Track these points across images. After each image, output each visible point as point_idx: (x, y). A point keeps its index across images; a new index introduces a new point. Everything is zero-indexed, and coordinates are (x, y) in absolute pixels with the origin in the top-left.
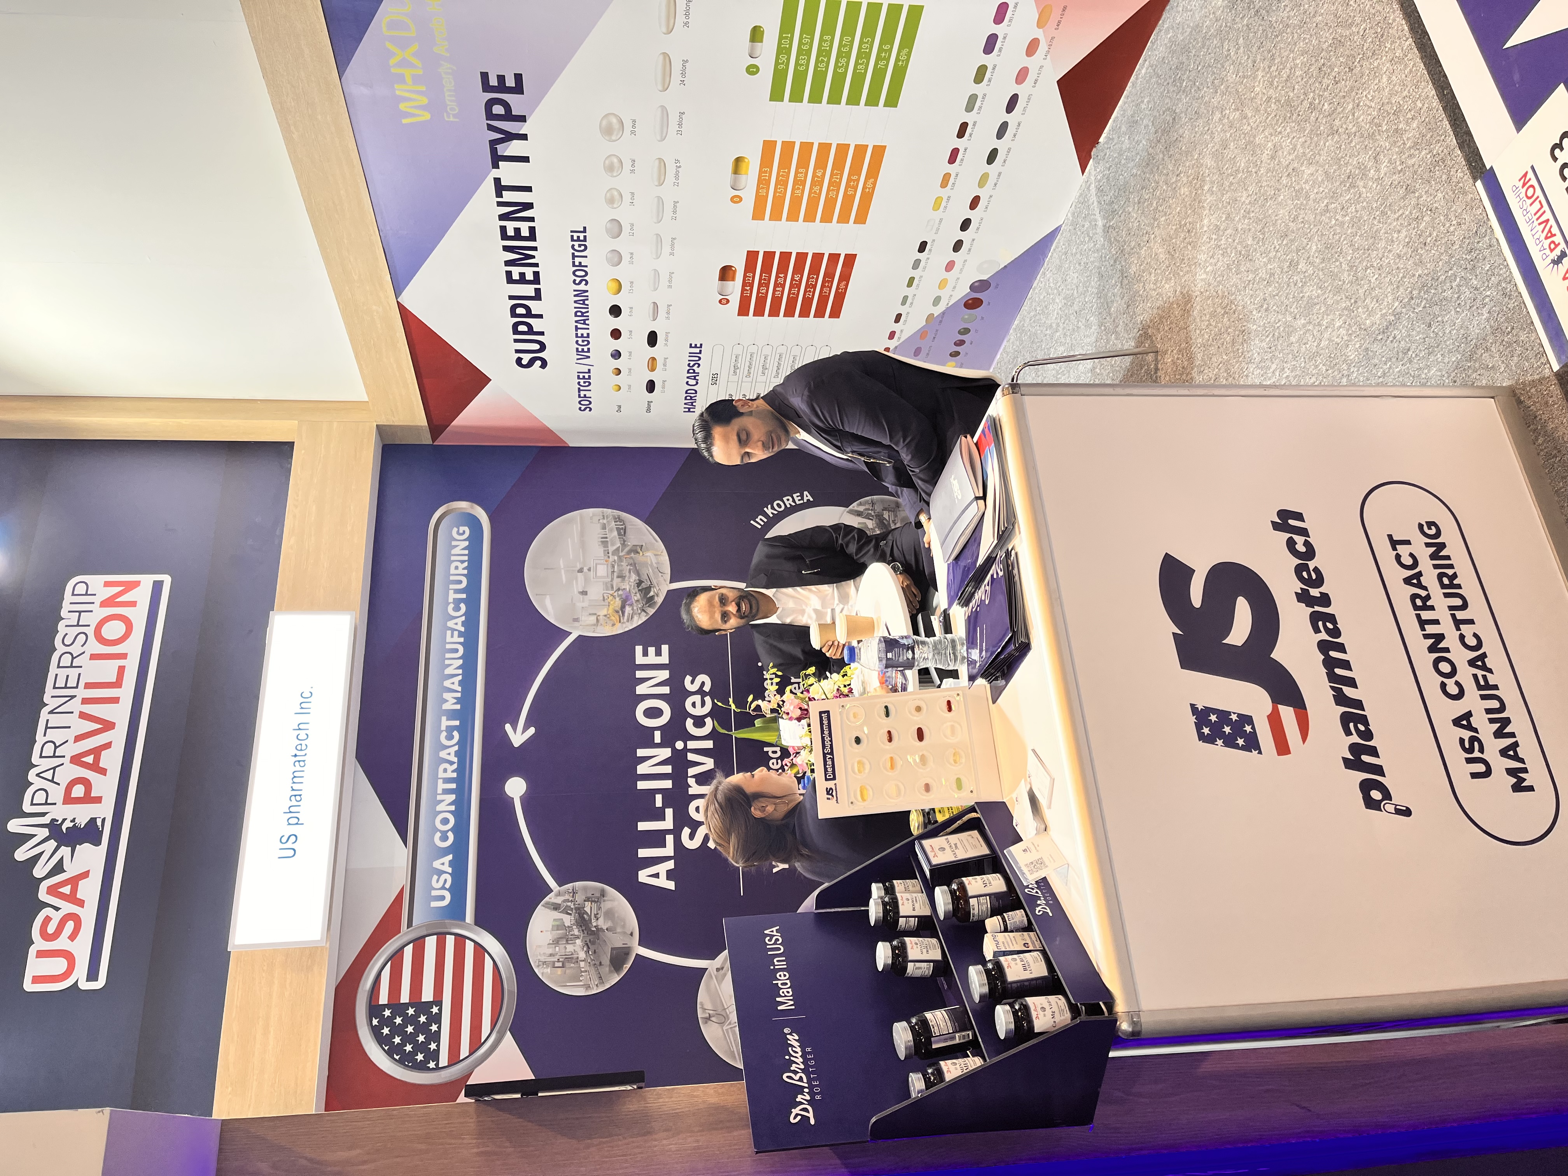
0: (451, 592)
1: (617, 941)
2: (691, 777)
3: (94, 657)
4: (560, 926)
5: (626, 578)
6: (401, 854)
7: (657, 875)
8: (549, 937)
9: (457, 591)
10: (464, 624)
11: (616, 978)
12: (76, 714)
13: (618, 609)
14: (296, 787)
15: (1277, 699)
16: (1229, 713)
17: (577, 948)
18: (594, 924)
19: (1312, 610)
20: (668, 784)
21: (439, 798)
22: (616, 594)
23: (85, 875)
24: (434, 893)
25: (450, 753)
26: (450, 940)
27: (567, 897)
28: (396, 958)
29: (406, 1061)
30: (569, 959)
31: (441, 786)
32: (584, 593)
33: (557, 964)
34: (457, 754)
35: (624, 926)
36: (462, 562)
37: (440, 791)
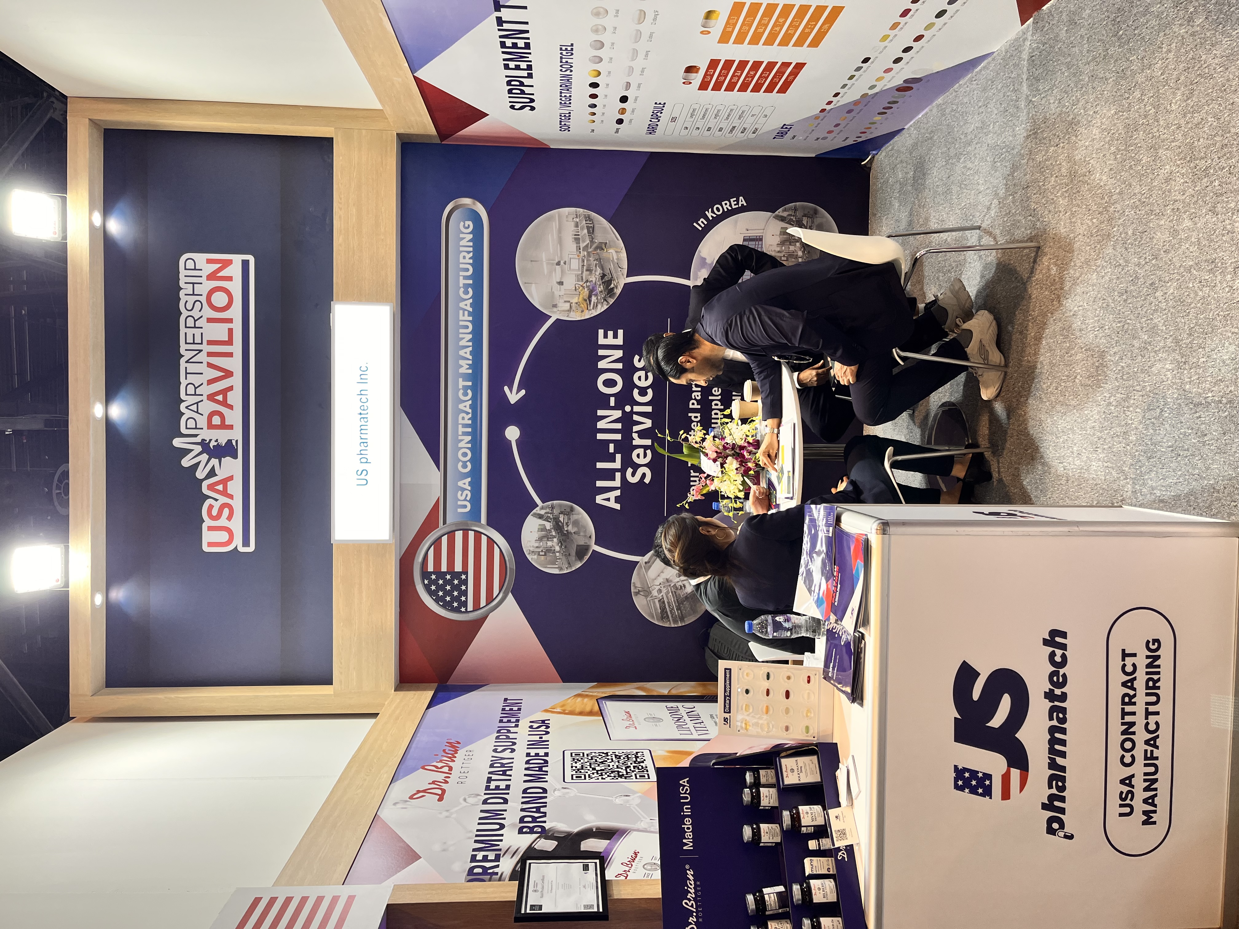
0: (461, 278)
1: (581, 541)
2: (635, 432)
3: (210, 320)
4: (543, 529)
5: (593, 272)
6: (436, 476)
7: (608, 500)
8: (536, 535)
9: (466, 278)
10: (472, 305)
11: (579, 565)
12: (205, 364)
13: (586, 297)
14: (363, 436)
15: (1010, 765)
16: (978, 772)
17: (554, 544)
18: (566, 529)
19: (1052, 704)
20: (618, 437)
21: (460, 438)
22: (585, 285)
23: (231, 478)
24: (460, 503)
25: (466, 406)
26: (471, 534)
27: (548, 510)
28: (437, 543)
29: (447, 606)
30: (549, 551)
31: (461, 430)
32: (561, 283)
33: (541, 553)
34: (471, 406)
35: (585, 531)
36: (469, 252)
37: (460, 433)
